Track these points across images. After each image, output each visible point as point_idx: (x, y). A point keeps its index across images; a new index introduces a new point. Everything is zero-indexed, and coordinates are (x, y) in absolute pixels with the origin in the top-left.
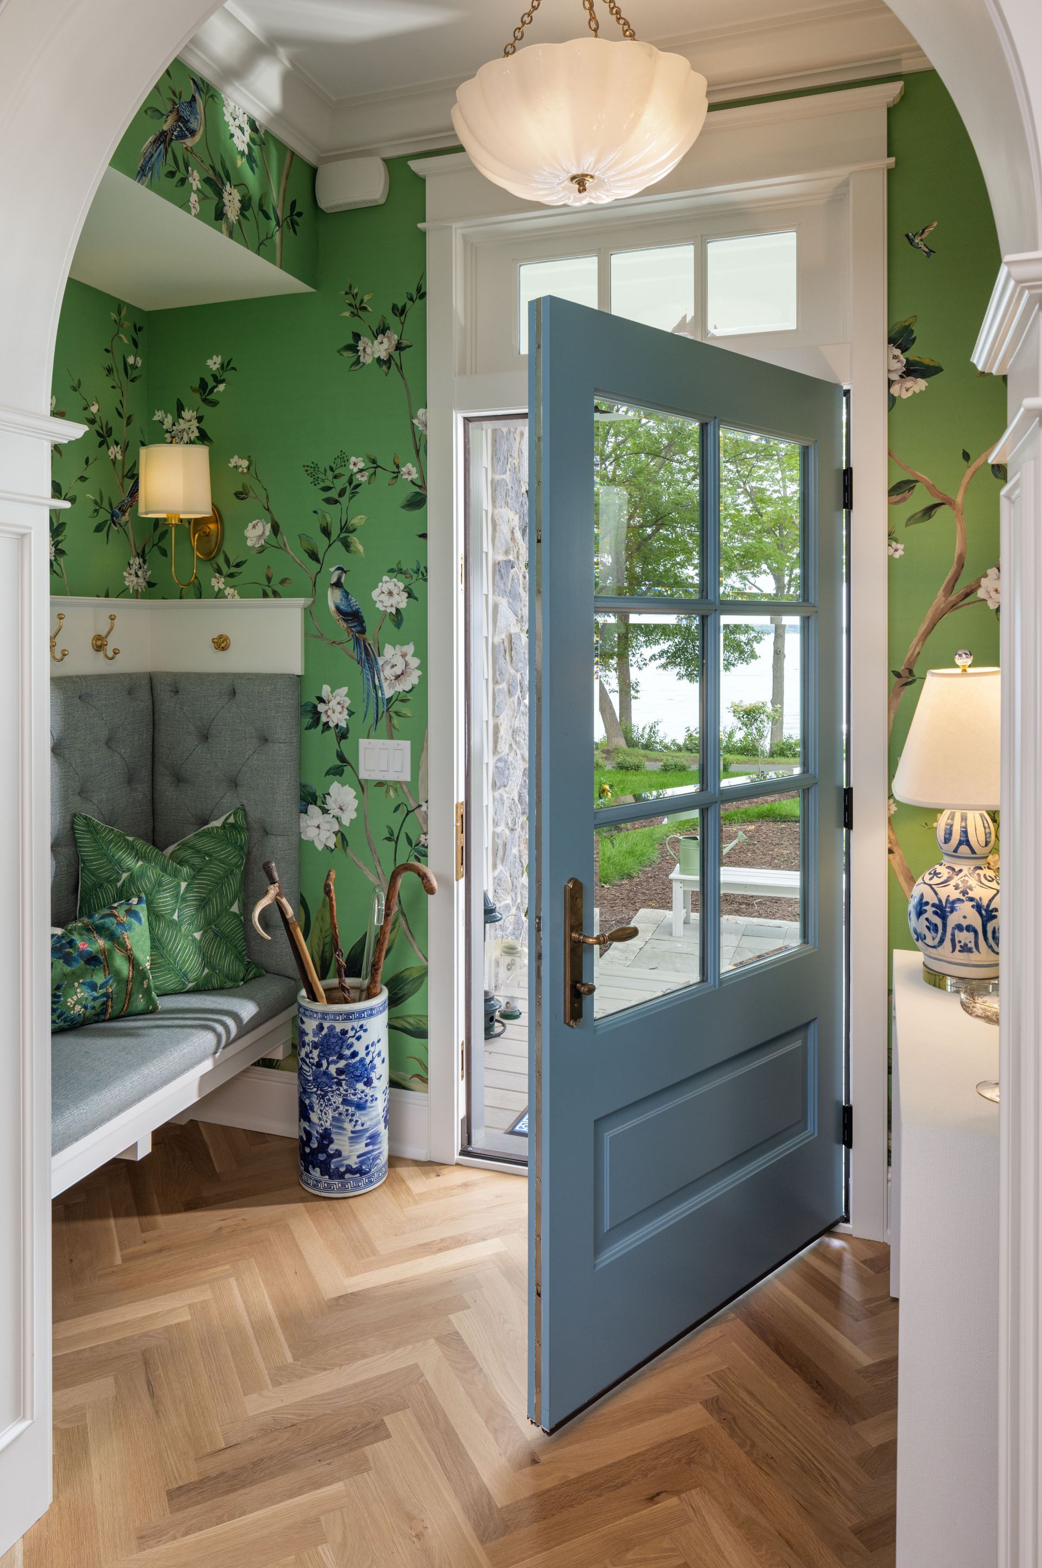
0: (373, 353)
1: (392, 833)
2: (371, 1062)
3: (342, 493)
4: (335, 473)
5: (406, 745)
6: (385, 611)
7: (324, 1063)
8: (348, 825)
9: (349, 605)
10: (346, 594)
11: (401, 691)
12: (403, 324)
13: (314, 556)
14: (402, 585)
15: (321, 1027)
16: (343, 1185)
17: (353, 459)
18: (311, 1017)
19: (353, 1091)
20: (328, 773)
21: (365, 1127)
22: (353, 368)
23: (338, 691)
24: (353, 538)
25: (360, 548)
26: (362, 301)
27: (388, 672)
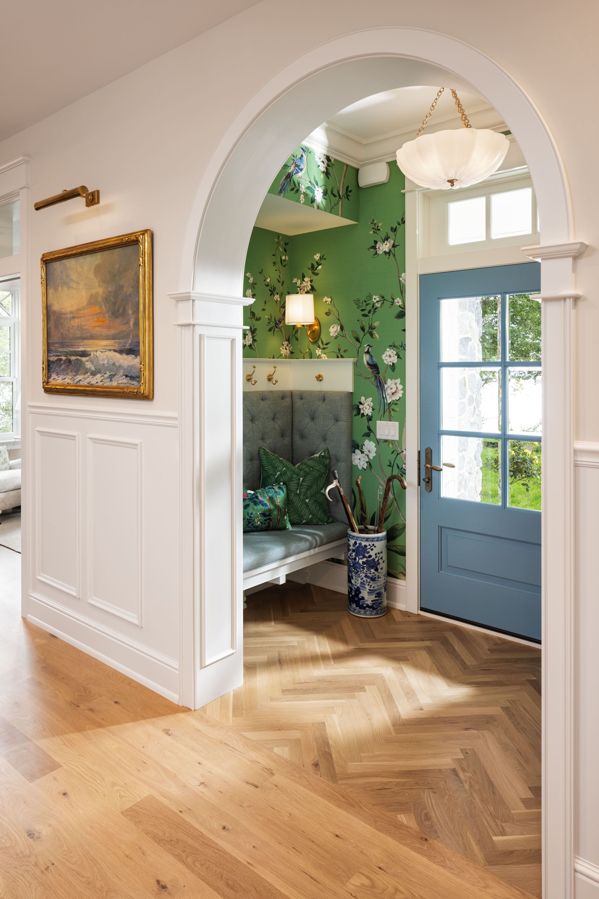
0: (383, 249)
1: (390, 463)
2: (378, 561)
3: (369, 312)
4: (367, 303)
5: (397, 424)
6: (388, 364)
7: (357, 558)
8: (372, 459)
9: (373, 361)
10: (371, 356)
11: (395, 400)
12: (395, 235)
13: (358, 340)
14: (395, 353)
15: (355, 543)
16: (365, 612)
17: (374, 297)
18: (352, 538)
19: (369, 572)
20: (363, 436)
21: (375, 589)
22: (374, 256)
23: (368, 399)
24: (374, 332)
25: (377, 336)
26: (378, 226)
27: (389, 391)
